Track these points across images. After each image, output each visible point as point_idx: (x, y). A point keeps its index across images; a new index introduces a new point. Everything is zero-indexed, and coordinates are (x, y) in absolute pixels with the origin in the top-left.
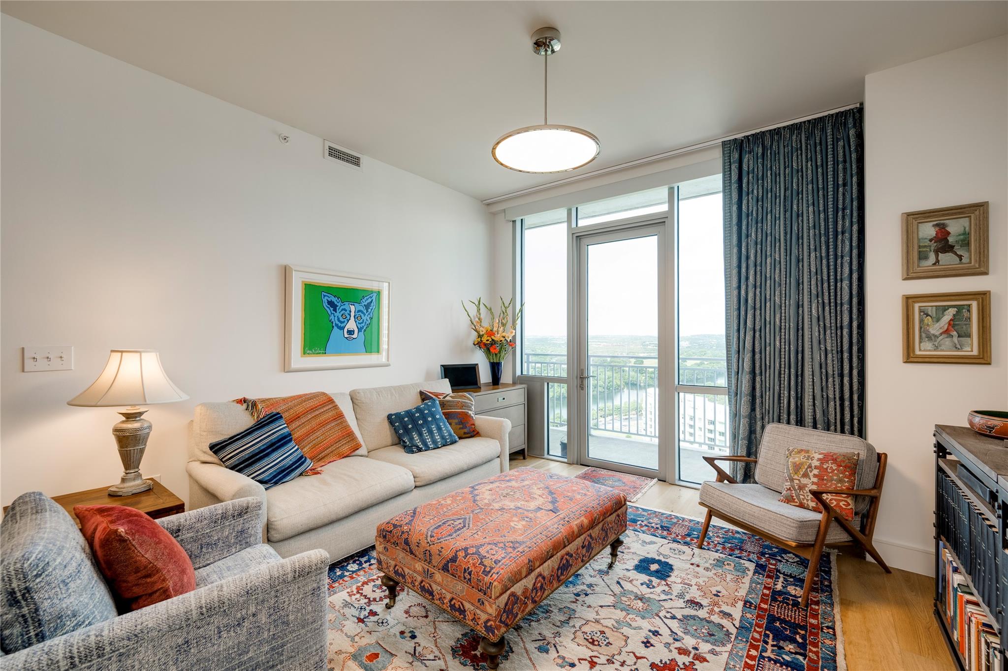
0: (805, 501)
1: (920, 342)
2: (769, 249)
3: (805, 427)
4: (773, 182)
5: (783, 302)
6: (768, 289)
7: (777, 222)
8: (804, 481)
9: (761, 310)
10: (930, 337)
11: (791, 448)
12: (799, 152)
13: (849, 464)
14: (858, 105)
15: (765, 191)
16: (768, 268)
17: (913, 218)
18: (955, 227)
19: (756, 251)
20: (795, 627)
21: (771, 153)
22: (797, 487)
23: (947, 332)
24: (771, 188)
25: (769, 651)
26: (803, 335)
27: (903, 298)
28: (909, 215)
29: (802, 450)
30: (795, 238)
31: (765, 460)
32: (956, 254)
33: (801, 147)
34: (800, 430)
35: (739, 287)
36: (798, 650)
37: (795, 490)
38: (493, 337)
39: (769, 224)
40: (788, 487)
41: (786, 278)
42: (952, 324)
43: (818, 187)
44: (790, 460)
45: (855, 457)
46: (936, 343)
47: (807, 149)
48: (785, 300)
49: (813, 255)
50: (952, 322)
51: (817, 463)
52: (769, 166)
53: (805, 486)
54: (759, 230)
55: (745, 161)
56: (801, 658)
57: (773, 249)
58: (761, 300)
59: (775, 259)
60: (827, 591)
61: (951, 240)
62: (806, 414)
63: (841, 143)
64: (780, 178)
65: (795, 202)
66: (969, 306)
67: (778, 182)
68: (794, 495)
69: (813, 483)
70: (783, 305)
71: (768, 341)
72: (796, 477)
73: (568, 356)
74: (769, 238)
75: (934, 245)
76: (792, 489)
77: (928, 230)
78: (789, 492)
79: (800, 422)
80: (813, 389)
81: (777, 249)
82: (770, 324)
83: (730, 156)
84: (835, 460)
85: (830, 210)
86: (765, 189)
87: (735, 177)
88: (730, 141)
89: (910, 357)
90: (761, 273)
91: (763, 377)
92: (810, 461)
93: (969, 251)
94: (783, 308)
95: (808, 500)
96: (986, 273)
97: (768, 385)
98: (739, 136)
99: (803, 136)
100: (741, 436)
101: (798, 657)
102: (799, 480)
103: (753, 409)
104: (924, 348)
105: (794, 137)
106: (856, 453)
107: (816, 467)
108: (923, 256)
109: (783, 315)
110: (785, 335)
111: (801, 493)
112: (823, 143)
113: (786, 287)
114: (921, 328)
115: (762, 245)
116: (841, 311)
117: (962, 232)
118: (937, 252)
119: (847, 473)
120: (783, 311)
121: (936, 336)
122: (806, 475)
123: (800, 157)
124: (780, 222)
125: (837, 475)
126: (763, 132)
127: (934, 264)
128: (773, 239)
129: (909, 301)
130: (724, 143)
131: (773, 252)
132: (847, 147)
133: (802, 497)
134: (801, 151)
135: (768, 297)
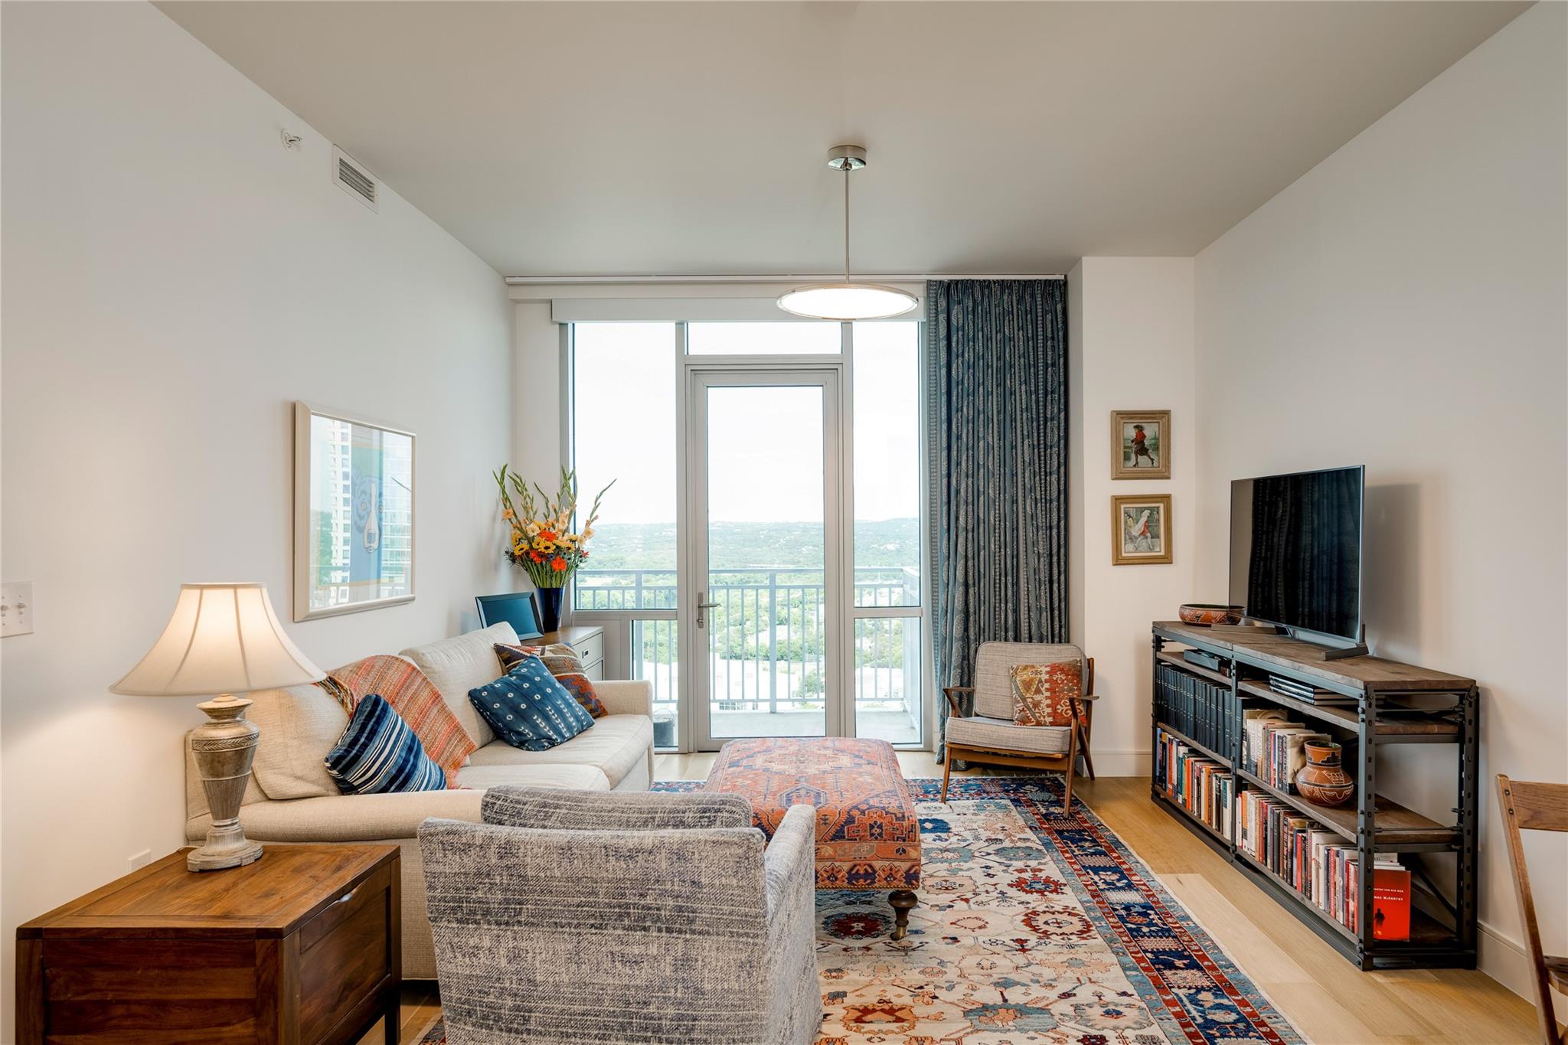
0: (1042, 718)
1: (1125, 544)
2: (981, 429)
3: (1020, 641)
4: (985, 348)
5: (997, 496)
6: (981, 480)
7: (990, 397)
8: (1038, 697)
9: (973, 505)
10: (1132, 539)
11: (1015, 666)
12: (1011, 316)
13: (1075, 672)
14: (1063, 277)
15: (977, 357)
16: (981, 453)
17: (1121, 418)
18: (1150, 431)
19: (968, 430)
20: (1079, 832)
21: (982, 310)
22: (1031, 706)
23: (1143, 533)
24: (983, 354)
25: (1076, 851)
26: (1017, 537)
27: (1112, 499)
28: (1119, 413)
29: (1027, 666)
30: (1006, 420)
31: (985, 687)
32: (1149, 457)
33: (1012, 310)
34: (1018, 645)
35: (949, 475)
36: (1094, 844)
37: (1029, 709)
38: (555, 541)
39: (981, 398)
40: (1021, 708)
41: (1000, 467)
42: (1147, 525)
43: (1029, 364)
44: (1018, 679)
45: (1079, 664)
46: (1136, 545)
47: (1018, 315)
48: (1000, 493)
49: (1026, 442)
50: (1147, 524)
51: (1047, 677)
52: (980, 326)
53: (1040, 702)
54: (971, 404)
55: (954, 312)
56: (1099, 848)
57: (986, 431)
58: (973, 492)
59: (988, 442)
60: (1078, 803)
61: (1147, 443)
62: (1022, 629)
63: (1049, 316)
64: (991, 343)
65: (1008, 376)
66: (1158, 508)
67: (989, 348)
68: (1029, 715)
69: (1047, 698)
70: (997, 500)
71: (982, 543)
72: (1028, 695)
73: (678, 572)
74: (981, 416)
75: (1134, 446)
76: (1025, 709)
77: (1131, 432)
78: (1022, 713)
79: (1017, 639)
80: (1028, 599)
81: (990, 431)
82: (984, 523)
83: (936, 302)
84: (1062, 670)
85: (1041, 392)
86: (976, 355)
87: (943, 332)
88: (936, 281)
89: (1119, 560)
90: (973, 457)
91: (976, 589)
92: (1039, 676)
93: (1158, 455)
94: (997, 504)
95: (1044, 717)
96: (1169, 478)
97: (982, 598)
98: (946, 278)
99: (1014, 298)
100: (954, 664)
101: (1097, 847)
102: (1032, 698)
103: (966, 629)
104: (1129, 550)
105: (1005, 297)
106: (1078, 659)
107: (1046, 681)
108: (1127, 458)
109: (997, 512)
110: (1000, 537)
111: (1037, 710)
112: (1033, 311)
113: (999, 479)
114: (1125, 529)
115: (973, 424)
116: (1050, 508)
117: (1154, 437)
118: (1136, 453)
119: (1075, 681)
120: (997, 507)
121: (1136, 538)
122: (1038, 691)
123: (1011, 322)
124: (992, 397)
125: (1067, 685)
126: (973, 281)
127: (1135, 466)
128: (986, 418)
129: (1118, 500)
130: (929, 284)
131: (986, 434)
132: (1055, 323)
133: (1037, 715)
134: (1013, 315)
135: (981, 489)
